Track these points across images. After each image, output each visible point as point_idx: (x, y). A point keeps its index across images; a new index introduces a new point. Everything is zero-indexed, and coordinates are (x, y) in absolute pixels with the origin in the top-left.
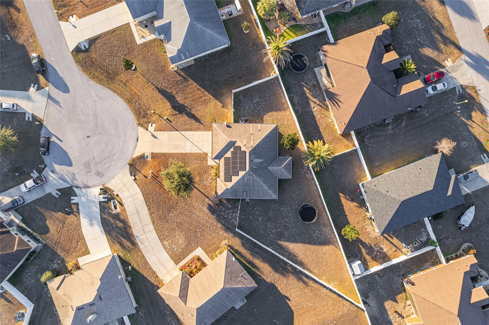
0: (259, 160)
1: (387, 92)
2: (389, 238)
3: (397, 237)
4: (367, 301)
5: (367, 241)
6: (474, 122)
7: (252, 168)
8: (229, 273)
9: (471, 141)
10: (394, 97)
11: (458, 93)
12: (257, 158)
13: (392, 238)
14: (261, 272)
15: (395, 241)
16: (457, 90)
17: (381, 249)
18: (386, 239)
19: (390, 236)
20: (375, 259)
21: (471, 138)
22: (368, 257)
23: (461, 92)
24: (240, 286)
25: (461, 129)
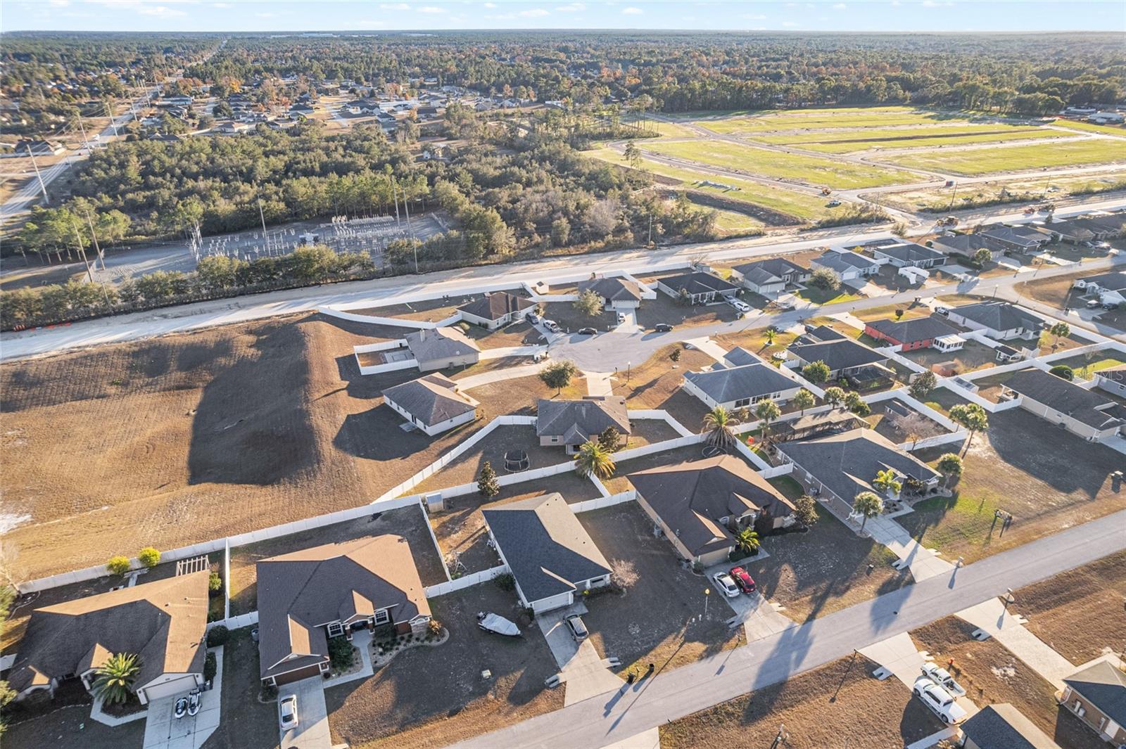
0: (584, 412)
1: (694, 494)
2: (472, 539)
3: (471, 548)
4: (379, 519)
5: (471, 516)
6: (681, 646)
7: (575, 405)
8: (452, 404)
9: (642, 641)
10: (690, 507)
11: (728, 621)
12: (587, 411)
13: (473, 541)
14: (443, 440)
15: (469, 545)
16: (732, 619)
17: (457, 532)
18: (472, 536)
19: (476, 539)
20: (444, 525)
21: (649, 642)
22: (445, 519)
23: (731, 626)
24: (434, 409)
25: (663, 626)
